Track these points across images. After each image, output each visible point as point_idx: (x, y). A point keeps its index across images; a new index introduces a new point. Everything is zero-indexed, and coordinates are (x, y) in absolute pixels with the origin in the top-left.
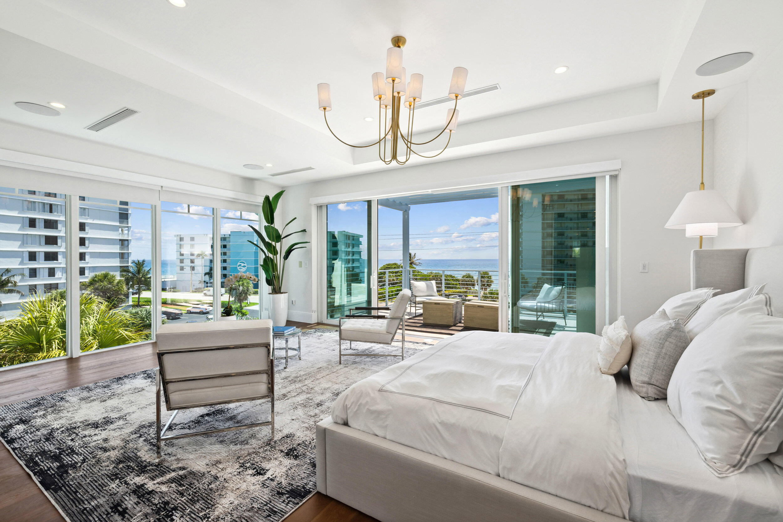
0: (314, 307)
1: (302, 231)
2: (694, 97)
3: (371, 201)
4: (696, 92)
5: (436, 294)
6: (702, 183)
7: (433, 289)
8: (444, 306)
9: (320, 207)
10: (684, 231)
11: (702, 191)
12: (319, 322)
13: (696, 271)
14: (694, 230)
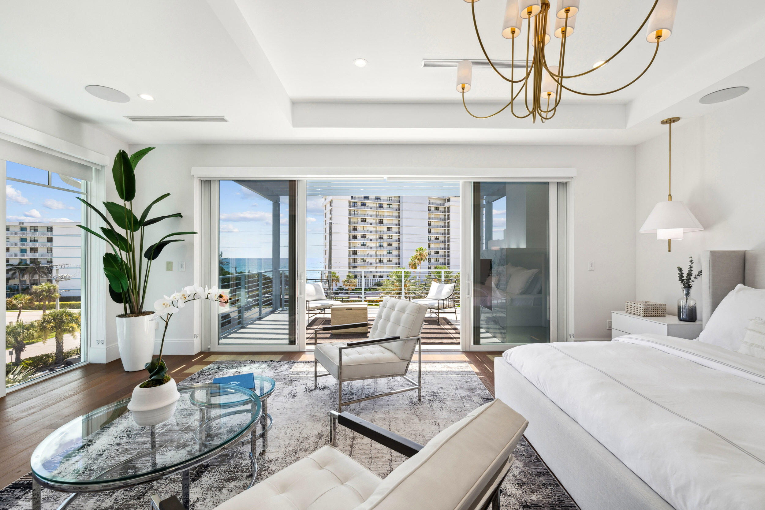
0: (196, 330)
1: (173, 216)
2: (663, 122)
3: (295, 181)
4: (665, 118)
5: (325, 298)
6: (670, 195)
7: (322, 292)
8: (357, 312)
9: (206, 183)
10: (655, 235)
11: (670, 202)
12: (203, 350)
13: (713, 269)
14: (664, 234)
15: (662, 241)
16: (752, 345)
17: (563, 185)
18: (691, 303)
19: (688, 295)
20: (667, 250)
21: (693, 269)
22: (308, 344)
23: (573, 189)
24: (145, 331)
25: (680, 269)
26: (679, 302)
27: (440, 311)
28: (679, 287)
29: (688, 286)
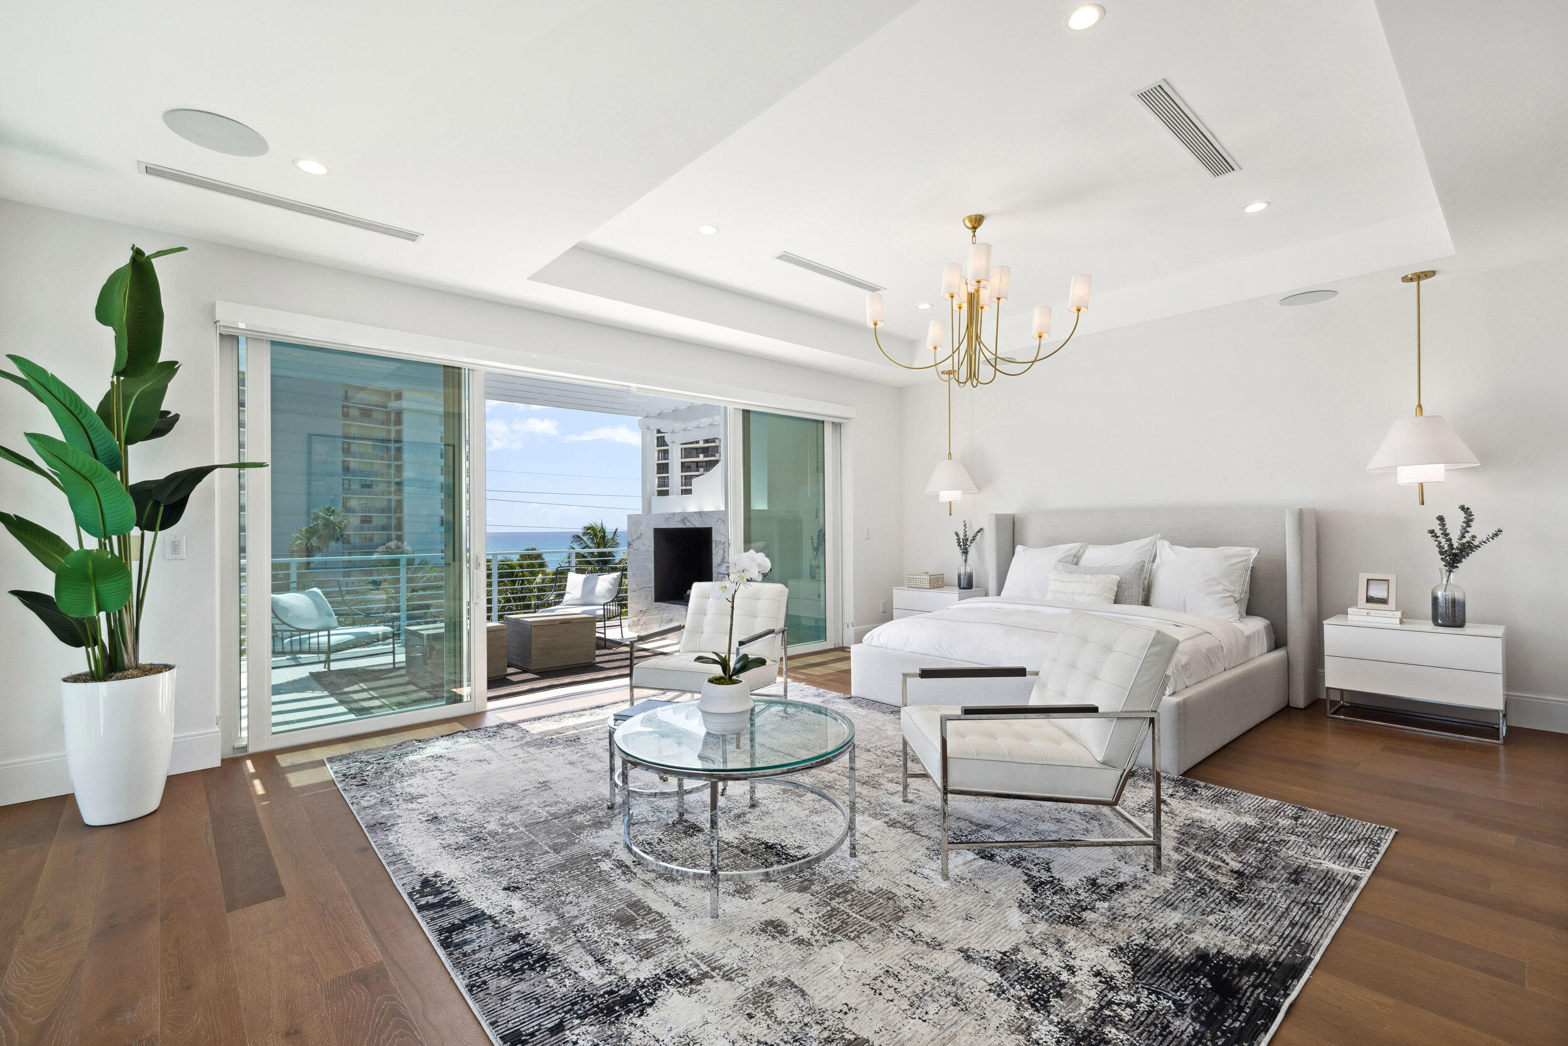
0: (219, 704)
6: (950, 453)
10: (940, 496)
11: (950, 461)
13: (997, 532)
14: (946, 496)
15: (944, 503)
16: (1056, 592)
17: (837, 426)
18: (968, 570)
19: (966, 561)
20: (948, 514)
21: (967, 533)
22: (490, 699)
23: (848, 432)
24: (160, 708)
25: (957, 534)
26: (959, 568)
27: (608, 623)
28: (958, 551)
29: (965, 552)
